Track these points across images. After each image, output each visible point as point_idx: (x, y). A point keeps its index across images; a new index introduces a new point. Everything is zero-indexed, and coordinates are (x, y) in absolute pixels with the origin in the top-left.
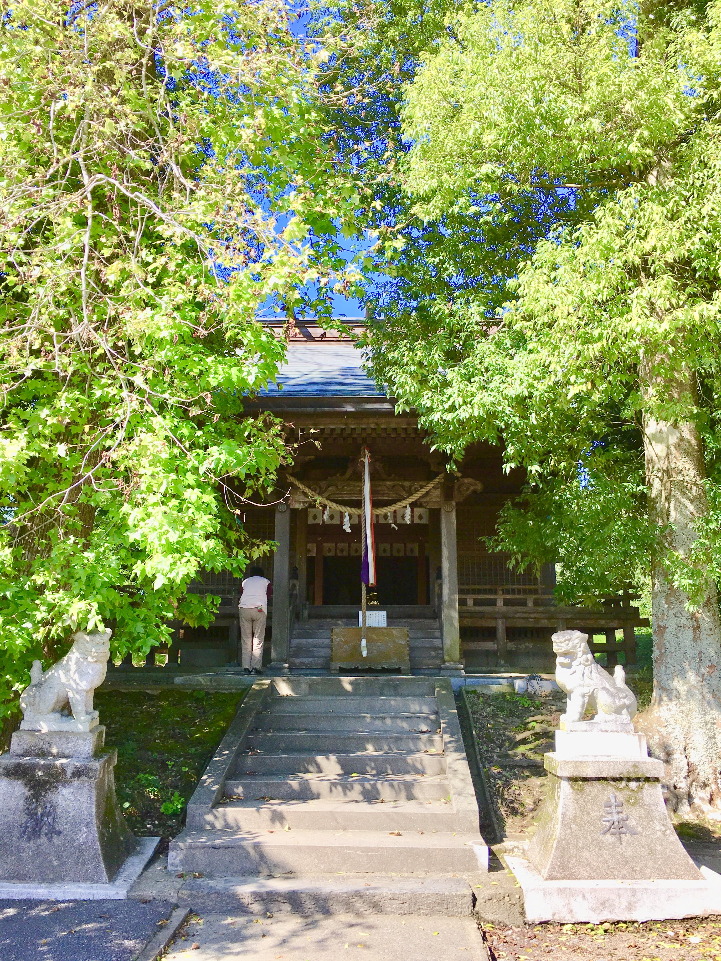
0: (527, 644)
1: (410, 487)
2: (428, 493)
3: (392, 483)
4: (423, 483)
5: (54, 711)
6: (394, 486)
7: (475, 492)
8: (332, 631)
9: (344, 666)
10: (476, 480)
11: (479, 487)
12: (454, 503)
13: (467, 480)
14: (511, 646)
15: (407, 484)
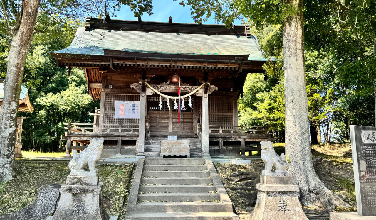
0: (230, 147)
1: (192, 88)
2: (198, 91)
3: (185, 86)
4: (196, 87)
5: (82, 169)
6: (185, 88)
7: (215, 90)
8: (161, 142)
9: (165, 155)
10: (215, 86)
11: (217, 88)
12: (207, 94)
13: (212, 86)
14: (225, 148)
15: (190, 87)
